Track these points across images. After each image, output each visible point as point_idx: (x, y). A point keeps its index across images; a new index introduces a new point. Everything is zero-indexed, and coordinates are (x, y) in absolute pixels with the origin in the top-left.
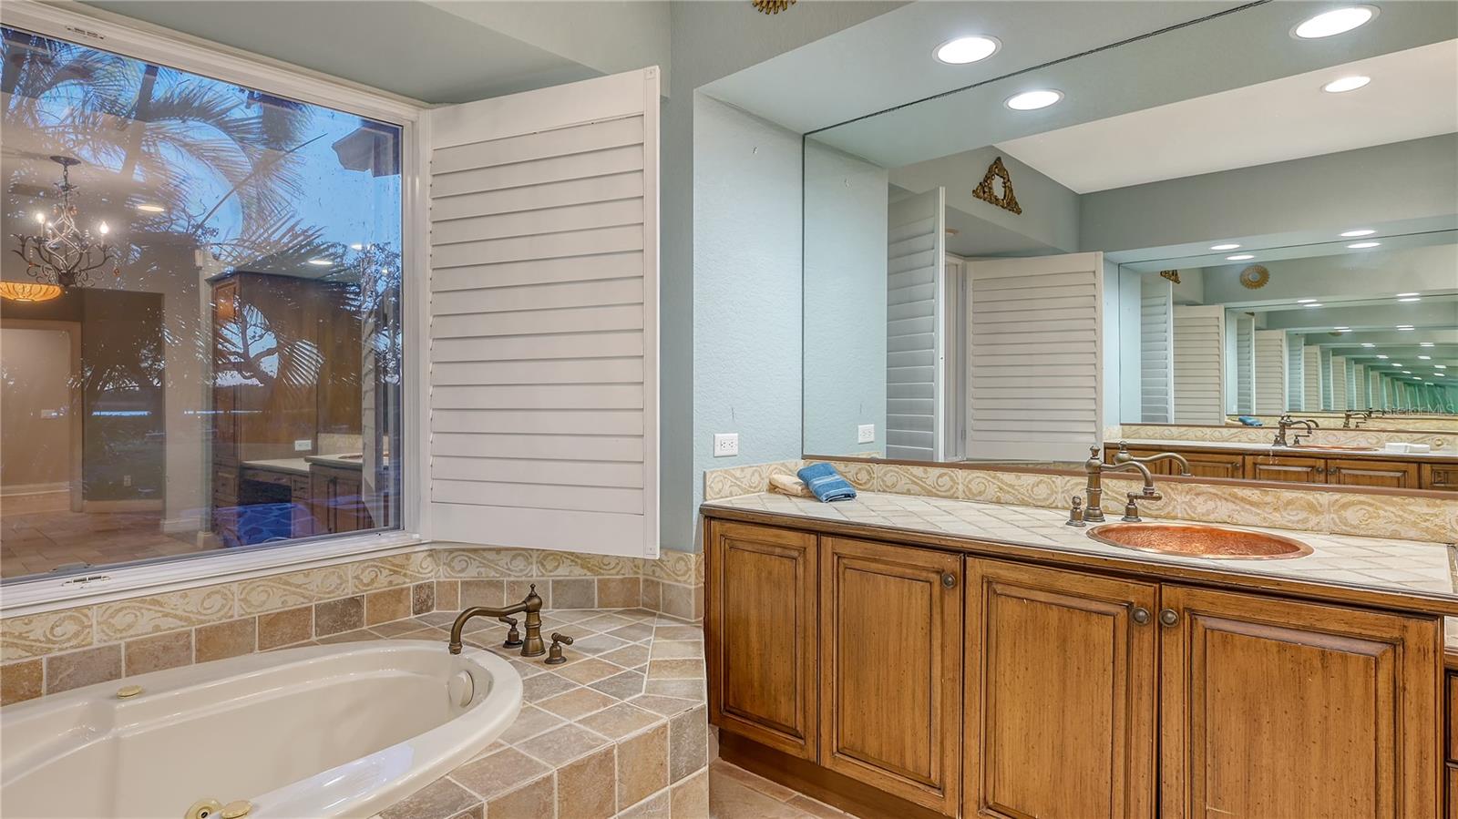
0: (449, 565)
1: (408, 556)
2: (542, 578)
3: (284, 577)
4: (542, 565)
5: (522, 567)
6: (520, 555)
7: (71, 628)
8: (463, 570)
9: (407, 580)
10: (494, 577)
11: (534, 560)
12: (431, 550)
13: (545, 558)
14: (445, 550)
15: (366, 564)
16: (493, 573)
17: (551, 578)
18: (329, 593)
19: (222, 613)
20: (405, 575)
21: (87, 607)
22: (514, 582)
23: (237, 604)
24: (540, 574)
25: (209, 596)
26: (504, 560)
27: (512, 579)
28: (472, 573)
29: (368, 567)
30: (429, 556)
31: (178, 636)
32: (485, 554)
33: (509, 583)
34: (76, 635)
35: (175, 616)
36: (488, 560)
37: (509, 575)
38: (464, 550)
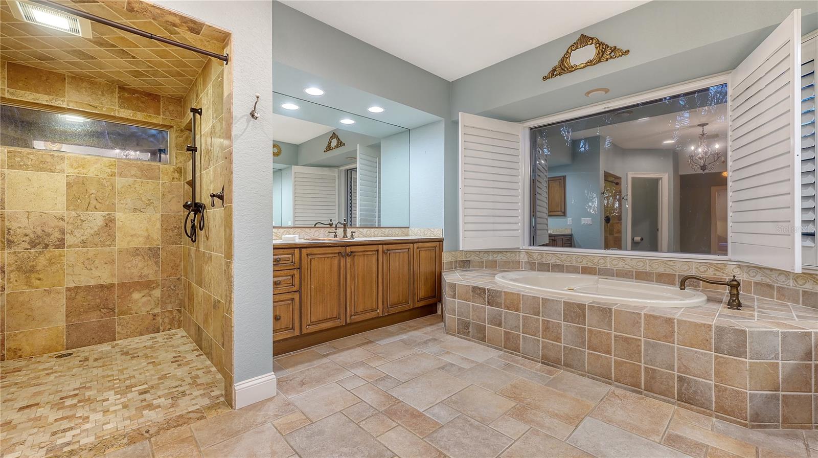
0: (747, 273)
1: (725, 265)
2: (795, 288)
3: (665, 261)
4: (796, 281)
5: (783, 280)
6: (783, 273)
7: (602, 261)
8: (754, 277)
9: (724, 275)
10: (769, 282)
11: (791, 277)
12: (739, 265)
13: (797, 277)
14: (747, 266)
15: (702, 264)
16: (768, 281)
17: (801, 289)
18: (684, 271)
19: (642, 268)
20: (723, 273)
21: (607, 257)
22: (779, 287)
23: (648, 266)
24: (794, 285)
25: (639, 261)
26: (774, 275)
27: (779, 285)
28: (758, 278)
29: (703, 265)
30: (738, 267)
31: (630, 271)
32: (765, 270)
33: (777, 287)
34: (604, 263)
35: (629, 265)
36: (766, 274)
37: (777, 283)
38: (755, 267)
